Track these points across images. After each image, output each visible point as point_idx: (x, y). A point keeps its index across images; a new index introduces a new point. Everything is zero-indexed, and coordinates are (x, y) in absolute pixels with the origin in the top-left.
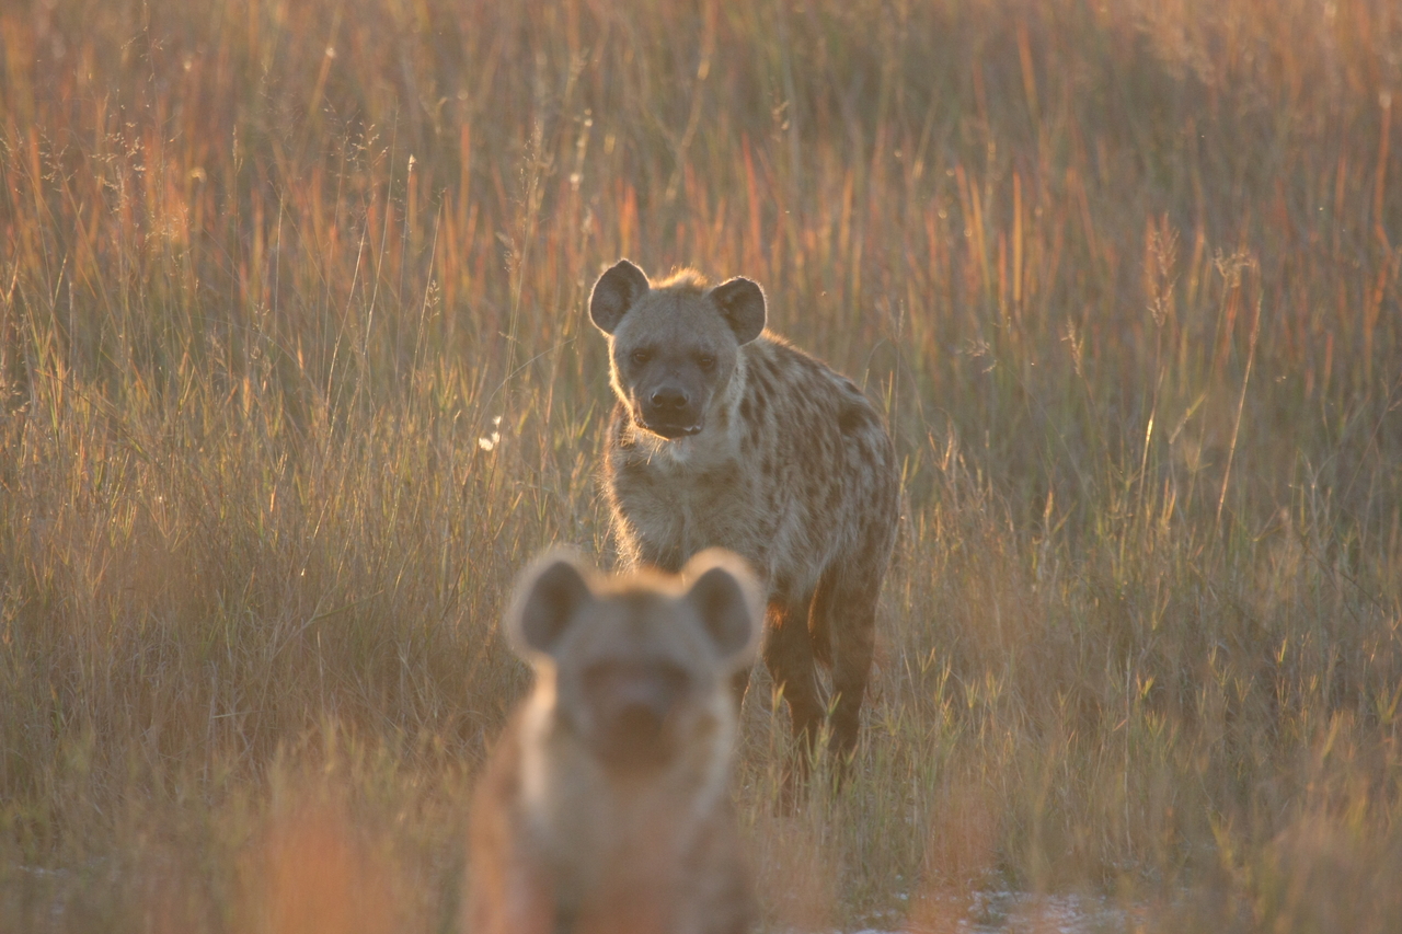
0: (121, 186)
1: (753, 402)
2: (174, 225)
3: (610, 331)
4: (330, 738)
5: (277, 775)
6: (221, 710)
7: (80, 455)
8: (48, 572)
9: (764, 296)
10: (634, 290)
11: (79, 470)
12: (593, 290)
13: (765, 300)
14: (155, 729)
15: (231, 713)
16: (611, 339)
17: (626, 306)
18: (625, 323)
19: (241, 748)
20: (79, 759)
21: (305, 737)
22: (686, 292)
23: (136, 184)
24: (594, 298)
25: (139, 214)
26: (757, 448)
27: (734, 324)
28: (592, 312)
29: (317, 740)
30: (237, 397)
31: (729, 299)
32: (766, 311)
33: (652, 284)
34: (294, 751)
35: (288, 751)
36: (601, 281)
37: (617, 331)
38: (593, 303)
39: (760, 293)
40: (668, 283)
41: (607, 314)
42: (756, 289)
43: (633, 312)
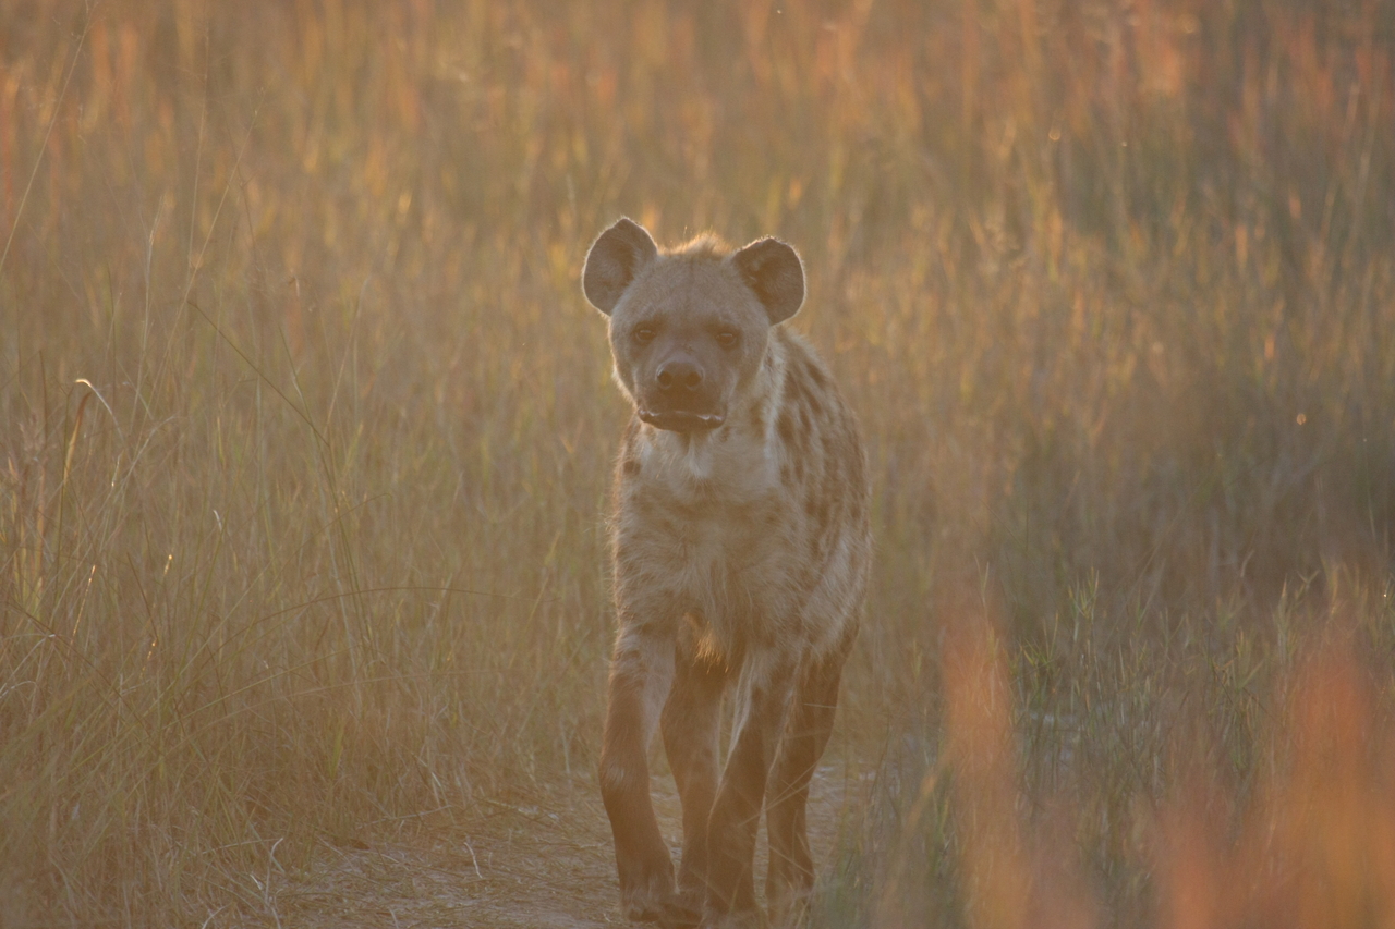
0: (1114, 38)
1: (797, 422)
2: (1166, 76)
3: (608, 312)
4: (1333, 583)
5: (1280, 618)
6: (1222, 555)
7: (1078, 306)
8: (1048, 422)
9: (801, 262)
10: (638, 257)
11: (1077, 321)
12: (587, 258)
13: (802, 267)
14: (1156, 578)
15: (1232, 560)
16: (609, 320)
17: (628, 277)
18: (626, 297)
19: (1243, 593)
20: (1084, 606)
21: (1307, 581)
22: (705, 255)
23: (1129, 37)
24: (587, 269)
25: (1132, 66)
26: (801, 482)
27: (766, 298)
28: (586, 287)
29: (1319, 585)
30: (1232, 248)
31: (756, 266)
32: (805, 280)
33: (661, 251)
34: (1297, 595)
35: (1290, 595)
36: (595, 247)
37: (617, 309)
38: (586, 275)
39: (796, 258)
40: (682, 248)
41: (602, 289)
42: (792, 254)
43: (635, 284)
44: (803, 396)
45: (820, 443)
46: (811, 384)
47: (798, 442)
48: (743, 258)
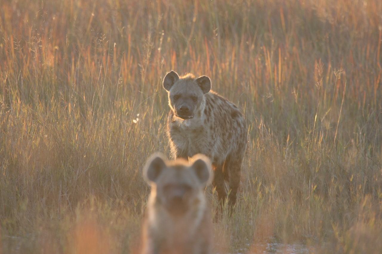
0: (36, 51)
1: (208, 110)
2: (50, 62)
3: (168, 90)
4: (92, 201)
5: (78, 211)
7: (24, 124)
8: (15, 156)
9: (211, 81)
10: (175, 79)
11: (24, 128)
12: (164, 79)
14: (44, 199)
15: (65, 194)
16: (169, 92)
17: (173, 84)
18: (172, 88)
19: (68, 204)
20: (24, 207)
21: (85, 201)
22: (190, 79)
23: (40, 50)
24: (164, 81)
25: (41, 58)
26: (209, 122)
27: (202, 89)
28: (164, 85)
29: (89, 202)
30: (67, 109)
31: (201, 81)
32: (211, 85)
33: (180, 78)
35: (81, 205)
36: (166, 77)
37: (170, 90)
38: (164, 83)
39: (209, 80)
40: (184, 77)
41: (168, 86)
42: (208, 79)
43: (174, 85)
44: (209, 105)
45: (213, 114)
46: (212, 102)
47: (208, 114)
48: (198, 80)
